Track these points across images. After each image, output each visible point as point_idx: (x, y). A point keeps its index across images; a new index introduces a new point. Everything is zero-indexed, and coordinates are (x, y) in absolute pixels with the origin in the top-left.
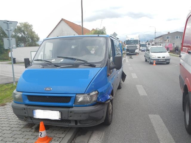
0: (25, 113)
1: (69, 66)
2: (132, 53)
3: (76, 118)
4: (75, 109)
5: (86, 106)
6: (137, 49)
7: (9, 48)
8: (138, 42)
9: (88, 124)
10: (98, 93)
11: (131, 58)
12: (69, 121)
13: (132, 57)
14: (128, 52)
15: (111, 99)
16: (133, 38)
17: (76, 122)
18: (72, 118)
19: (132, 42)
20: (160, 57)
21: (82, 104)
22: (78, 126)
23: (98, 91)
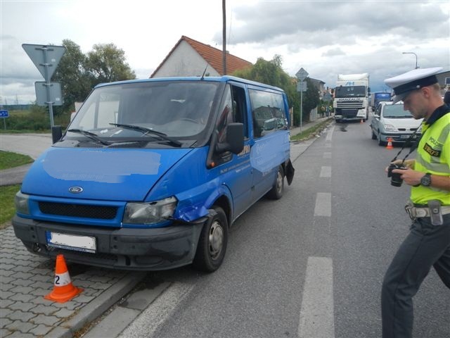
0: (34, 237)
1: (128, 143)
2: (350, 119)
3: (124, 250)
4: (124, 232)
5: (148, 227)
6: (361, 109)
7: (46, 103)
8: (364, 92)
9: (151, 266)
10: (177, 201)
11: (343, 130)
12: (114, 257)
13: (346, 129)
14: (340, 116)
15: (209, 216)
16: (352, 82)
17: (128, 259)
18: (116, 250)
19: (351, 92)
20: (404, 130)
21: (140, 223)
22: (132, 267)
23: (176, 198)
